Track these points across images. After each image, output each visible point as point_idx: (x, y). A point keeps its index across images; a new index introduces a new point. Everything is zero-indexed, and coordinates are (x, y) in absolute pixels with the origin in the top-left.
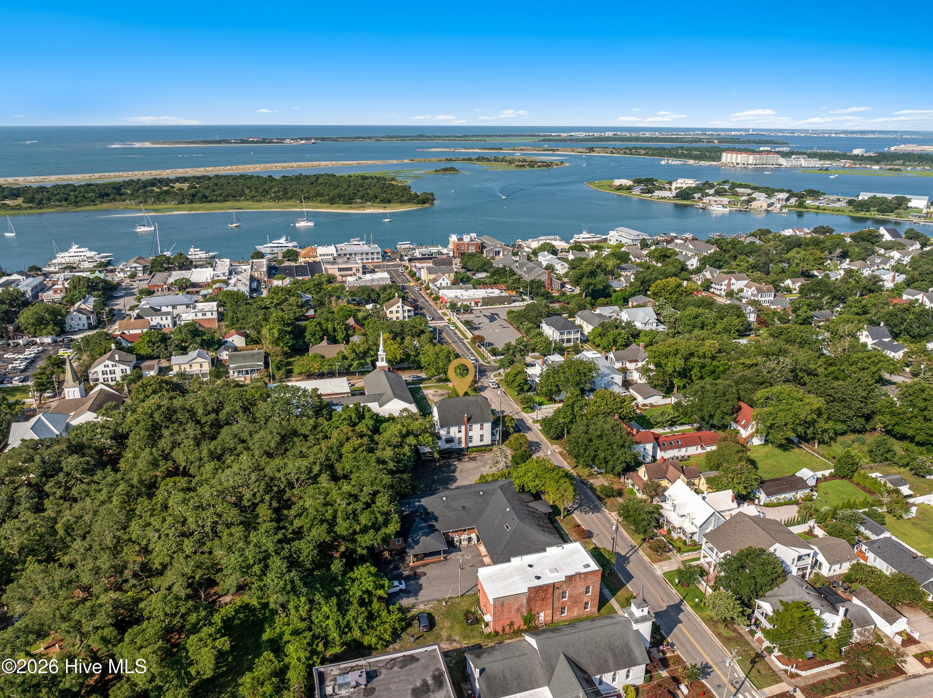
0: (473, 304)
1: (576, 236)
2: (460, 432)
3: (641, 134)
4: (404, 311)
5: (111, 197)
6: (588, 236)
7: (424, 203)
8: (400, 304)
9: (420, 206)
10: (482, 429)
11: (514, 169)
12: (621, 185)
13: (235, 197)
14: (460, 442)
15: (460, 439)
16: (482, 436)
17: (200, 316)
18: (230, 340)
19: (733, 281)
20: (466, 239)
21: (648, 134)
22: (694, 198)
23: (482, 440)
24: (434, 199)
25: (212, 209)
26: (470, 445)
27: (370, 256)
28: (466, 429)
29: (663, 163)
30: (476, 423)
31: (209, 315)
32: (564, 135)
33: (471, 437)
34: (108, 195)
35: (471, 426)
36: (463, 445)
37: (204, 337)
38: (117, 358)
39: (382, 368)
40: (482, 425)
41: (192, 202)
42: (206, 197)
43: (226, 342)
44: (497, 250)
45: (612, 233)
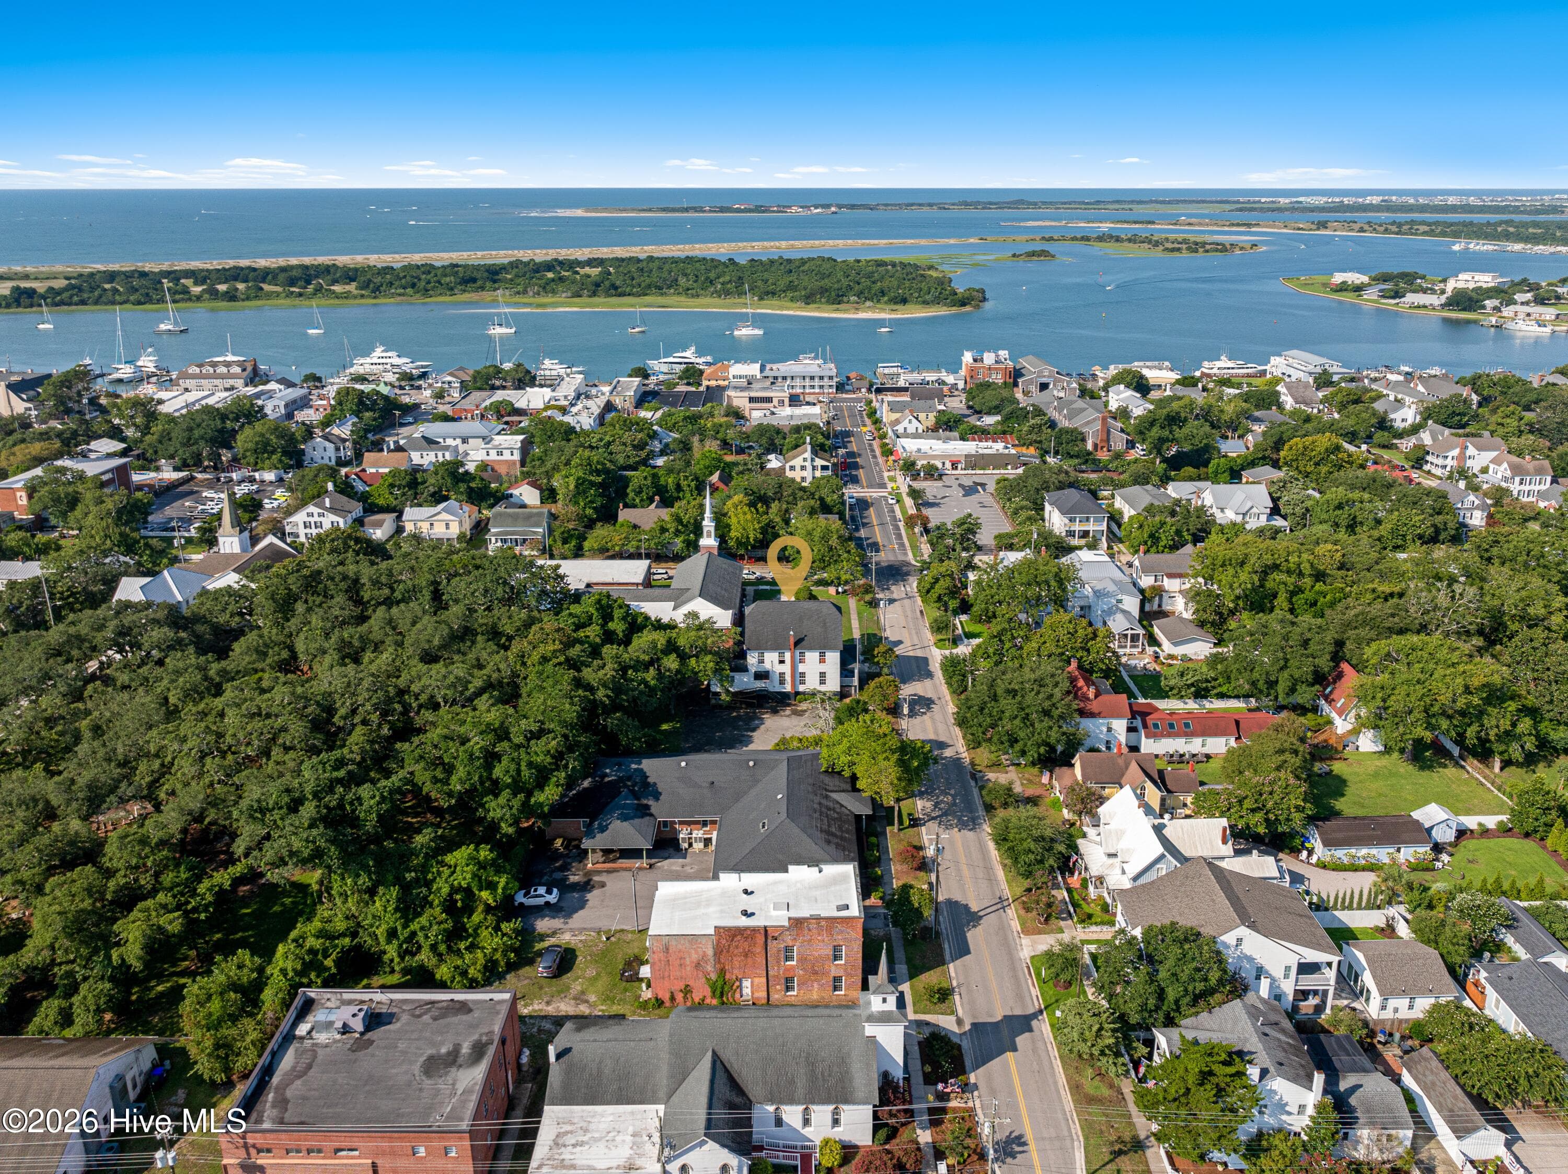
0: (948, 465)
1: (1206, 364)
2: (782, 662)
3: (1438, 201)
4: (814, 468)
5: (479, 283)
6: (1230, 364)
7: (963, 304)
8: (808, 455)
9: (954, 310)
10: (822, 661)
11: (1160, 255)
12: (1344, 283)
13: (660, 288)
14: (782, 682)
15: (782, 675)
16: (823, 675)
17: (493, 456)
18: (516, 492)
19: (1471, 451)
20: (989, 358)
21: (1451, 200)
22: (1484, 307)
23: (822, 682)
24: (984, 299)
25: (620, 306)
26: (801, 688)
27: (817, 382)
28: (793, 658)
29: (1456, 248)
30: (811, 648)
31: (507, 456)
32: (1284, 201)
33: (803, 675)
34: (474, 280)
35: (802, 654)
36: (788, 688)
37: (473, 485)
38: (328, 505)
39: (709, 548)
40: (822, 655)
41: (594, 294)
42: (616, 288)
43: (511, 495)
44: (1044, 380)
45: (1275, 360)
